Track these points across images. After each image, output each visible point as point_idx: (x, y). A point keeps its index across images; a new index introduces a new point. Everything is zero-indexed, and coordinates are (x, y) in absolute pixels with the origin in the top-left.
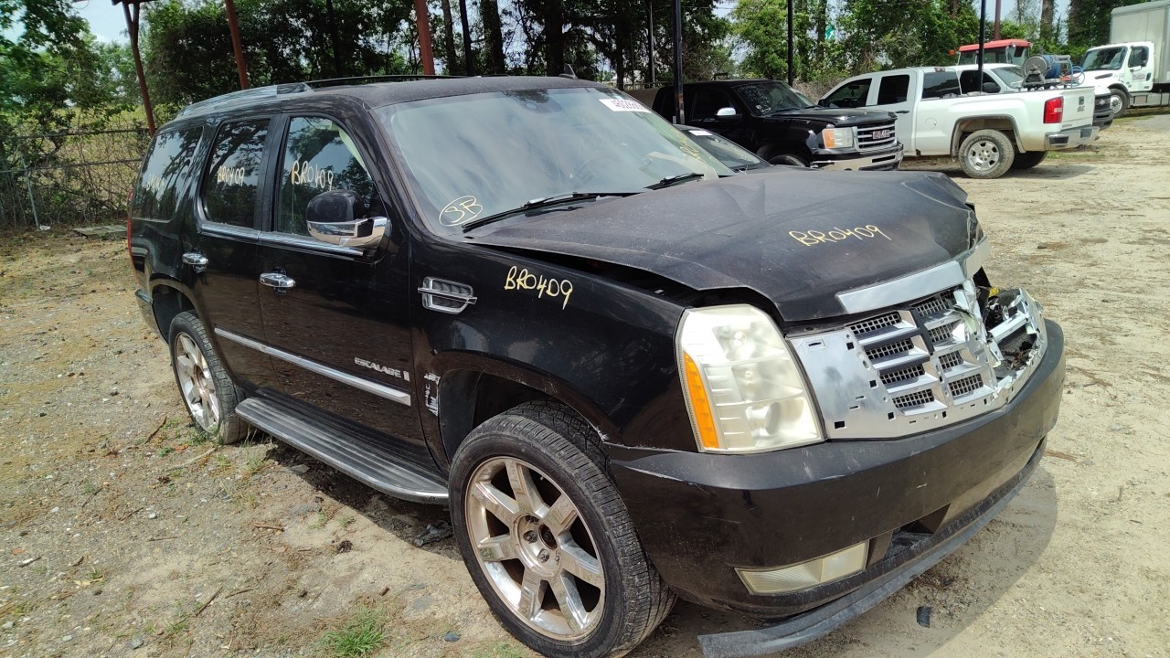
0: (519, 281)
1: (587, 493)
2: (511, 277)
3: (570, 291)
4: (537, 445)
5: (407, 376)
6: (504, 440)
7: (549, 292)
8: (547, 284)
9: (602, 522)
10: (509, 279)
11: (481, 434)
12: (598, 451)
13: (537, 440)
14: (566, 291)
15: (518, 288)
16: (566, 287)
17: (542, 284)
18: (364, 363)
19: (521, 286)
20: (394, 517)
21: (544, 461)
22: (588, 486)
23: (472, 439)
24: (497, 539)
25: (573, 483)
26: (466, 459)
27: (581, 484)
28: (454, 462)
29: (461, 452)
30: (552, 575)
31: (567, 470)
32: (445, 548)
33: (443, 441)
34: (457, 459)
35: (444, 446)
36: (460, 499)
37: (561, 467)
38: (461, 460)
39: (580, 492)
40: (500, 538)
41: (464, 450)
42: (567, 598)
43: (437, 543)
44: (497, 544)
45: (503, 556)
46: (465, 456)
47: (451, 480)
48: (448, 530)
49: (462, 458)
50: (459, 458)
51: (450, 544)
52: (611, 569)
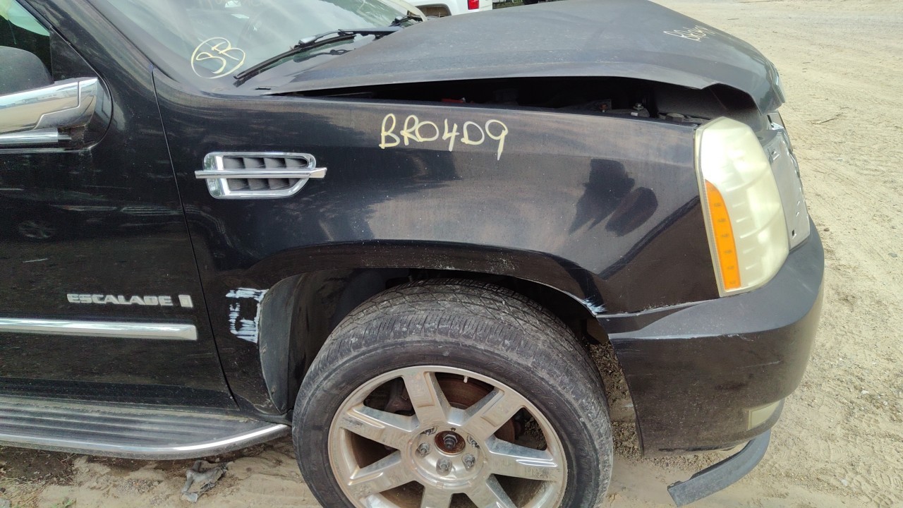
0: (405, 133)
1: (552, 382)
2: (387, 130)
3: (504, 133)
4: (469, 342)
5: (186, 301)
6: (409, 348)
7: (466, 140)
8: (460, 130)
9: (575, 410)
10: (384, 134)
11: (364, 349)
12: (534, 328)
13: (467, 337)
14: (498, 134)
15: (406, 143)
16: (496, 130)
17: (450, 130)
18: (87, 299)
19: (410, 139)
20: (126, 478)
21: (484, 359)
22: (550, 373)
23: (345, 359)
24: (377, 468)
25: (532, 375)
26: (336, 386)
27: (543, 374)
28: (310, 394)
29: (325, 379)
30: (470, 484)
31: (520, 361)
32: (229, 493)
33: (263, 373)
34: (316, 389)
35: (265, 378)
36: (321, 438)
37: (512, 360)
38: (325, 389)
39: (544, 383)
40: (383, 465)
41: (332, 376)
42: (497, 503)
43: (212, 490)
44: (382, 474)
45: (390, 484)
46: (334, 382)
47: (305, 417)
48: (218, 470)
49: (328, 387)
50: (321, 387)
51: (231, 486)
52: (585, 457)
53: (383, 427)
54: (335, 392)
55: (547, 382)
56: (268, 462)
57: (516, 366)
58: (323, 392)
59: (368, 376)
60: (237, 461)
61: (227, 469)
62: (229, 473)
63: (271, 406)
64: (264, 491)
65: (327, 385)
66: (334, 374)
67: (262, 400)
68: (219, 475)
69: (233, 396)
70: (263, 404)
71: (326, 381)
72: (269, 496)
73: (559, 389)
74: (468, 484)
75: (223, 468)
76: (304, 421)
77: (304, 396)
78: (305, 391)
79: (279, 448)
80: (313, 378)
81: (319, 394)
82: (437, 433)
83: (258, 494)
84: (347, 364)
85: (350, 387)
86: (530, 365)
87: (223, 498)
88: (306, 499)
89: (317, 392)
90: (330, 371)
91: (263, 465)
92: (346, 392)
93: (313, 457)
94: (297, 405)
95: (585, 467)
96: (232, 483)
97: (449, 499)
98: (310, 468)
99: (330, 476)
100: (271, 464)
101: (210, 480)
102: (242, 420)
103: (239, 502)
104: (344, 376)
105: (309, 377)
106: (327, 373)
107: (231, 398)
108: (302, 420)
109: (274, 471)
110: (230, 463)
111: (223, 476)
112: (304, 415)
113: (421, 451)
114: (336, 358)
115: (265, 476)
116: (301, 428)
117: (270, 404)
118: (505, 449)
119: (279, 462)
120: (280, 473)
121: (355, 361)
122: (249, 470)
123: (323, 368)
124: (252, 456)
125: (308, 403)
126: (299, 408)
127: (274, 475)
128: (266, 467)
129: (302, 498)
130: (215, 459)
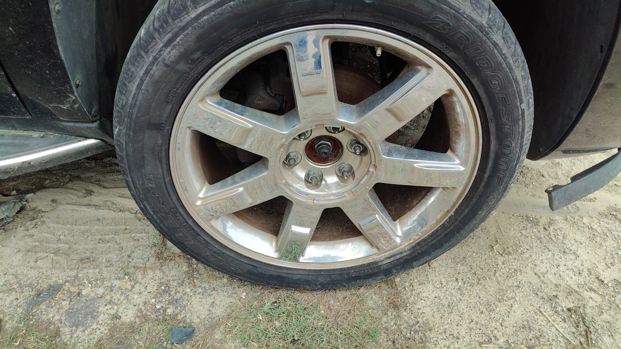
1: (504, 51)
21: (426, 10)
23: (201, 9)
24: (235, 183)
25: (485, 38)
26: (185, 56)
27: (497, 38)
28: (142, 73)
29: (166, 45)
30: (348, 197)
31: (474, 15)
32: (32, 226)
33: (60, 48)
34: (153, 63)
35: (63, 59)
36: (160, 142)
37: (464, 12)
38: (168, 62)
39: (496, 52)
40: (242, 179)
41: (178, 40)
42: (377, 216)
43: (11, 224)
44: (241, 189)
45: (250, 202)
46: (183, 50)
47: (135, 111)
48: (16, 203)
49: (172, 59)
50: (160, 59)
51: (34, 219)
52: (507, 155)
53: (251, 126)
54: (182, 67)
55: (500, 51)
56: (76, 192)
57: (467, 22)
58: (164, 68)
59: (238, 39)
60: (38, 193)
61: (26, 201)
62: (29, 206)
63: (76, 106)
64: (76, 223)
65: (170, 54)
66: (181, 36)
67: (62, 96)
68: (18, 207)
69: (17, 93)
70: (63, 104)
71: (169, 49)
72: (83, 227)
73: (511, 61)
74: (346, 196)
75: (21, 201)
76: (134, 116)
77: (132, 77)
78: (133, 69)
79: (87, 178)
80: (145, 47)
81: (157, 71)
82: (311, 138)
83: (68, 226)
84: (205, 18)
85: (208, 60)
86: (484, 22)
87: (26, 232)
88: (127, 227)
89: (154, 68)
90: (176, 30)
91: (72, 196)
92: (201, 68)
93: (148, 169)
94: (121, 92)
95: (502, 167)
96: (35, 216)
97: (318, 214)
98: (144, 184)
99: (172, 193)
100: (80, 194)
101: (6, 214)
102: (36, 134)
103: (46, 235)
104: (199, 39)
105: (139, 46)
106: (170, 35)
107: (14, 95)
108: (130, 115)
109: (86, 201)
110: (29, 196)
111: (22, 209)
112: (133, 106)
113: (289, 162)
114: (184, 9)
115: (74, 207)
116: (129, 129)
117: (75, 102)
118: (399, 153)
119: (90, 193)
120: (92, 203)
121: (219, 10)
122: (53, 201)
123: (162, 27)
124: (57, 187)
125: (139, 87)
126: (123, 97)
127: (86, 205)
128: (75, 198)
129: (123, 227)
130: (11, 191)
